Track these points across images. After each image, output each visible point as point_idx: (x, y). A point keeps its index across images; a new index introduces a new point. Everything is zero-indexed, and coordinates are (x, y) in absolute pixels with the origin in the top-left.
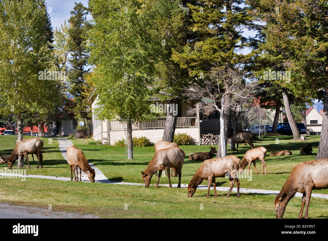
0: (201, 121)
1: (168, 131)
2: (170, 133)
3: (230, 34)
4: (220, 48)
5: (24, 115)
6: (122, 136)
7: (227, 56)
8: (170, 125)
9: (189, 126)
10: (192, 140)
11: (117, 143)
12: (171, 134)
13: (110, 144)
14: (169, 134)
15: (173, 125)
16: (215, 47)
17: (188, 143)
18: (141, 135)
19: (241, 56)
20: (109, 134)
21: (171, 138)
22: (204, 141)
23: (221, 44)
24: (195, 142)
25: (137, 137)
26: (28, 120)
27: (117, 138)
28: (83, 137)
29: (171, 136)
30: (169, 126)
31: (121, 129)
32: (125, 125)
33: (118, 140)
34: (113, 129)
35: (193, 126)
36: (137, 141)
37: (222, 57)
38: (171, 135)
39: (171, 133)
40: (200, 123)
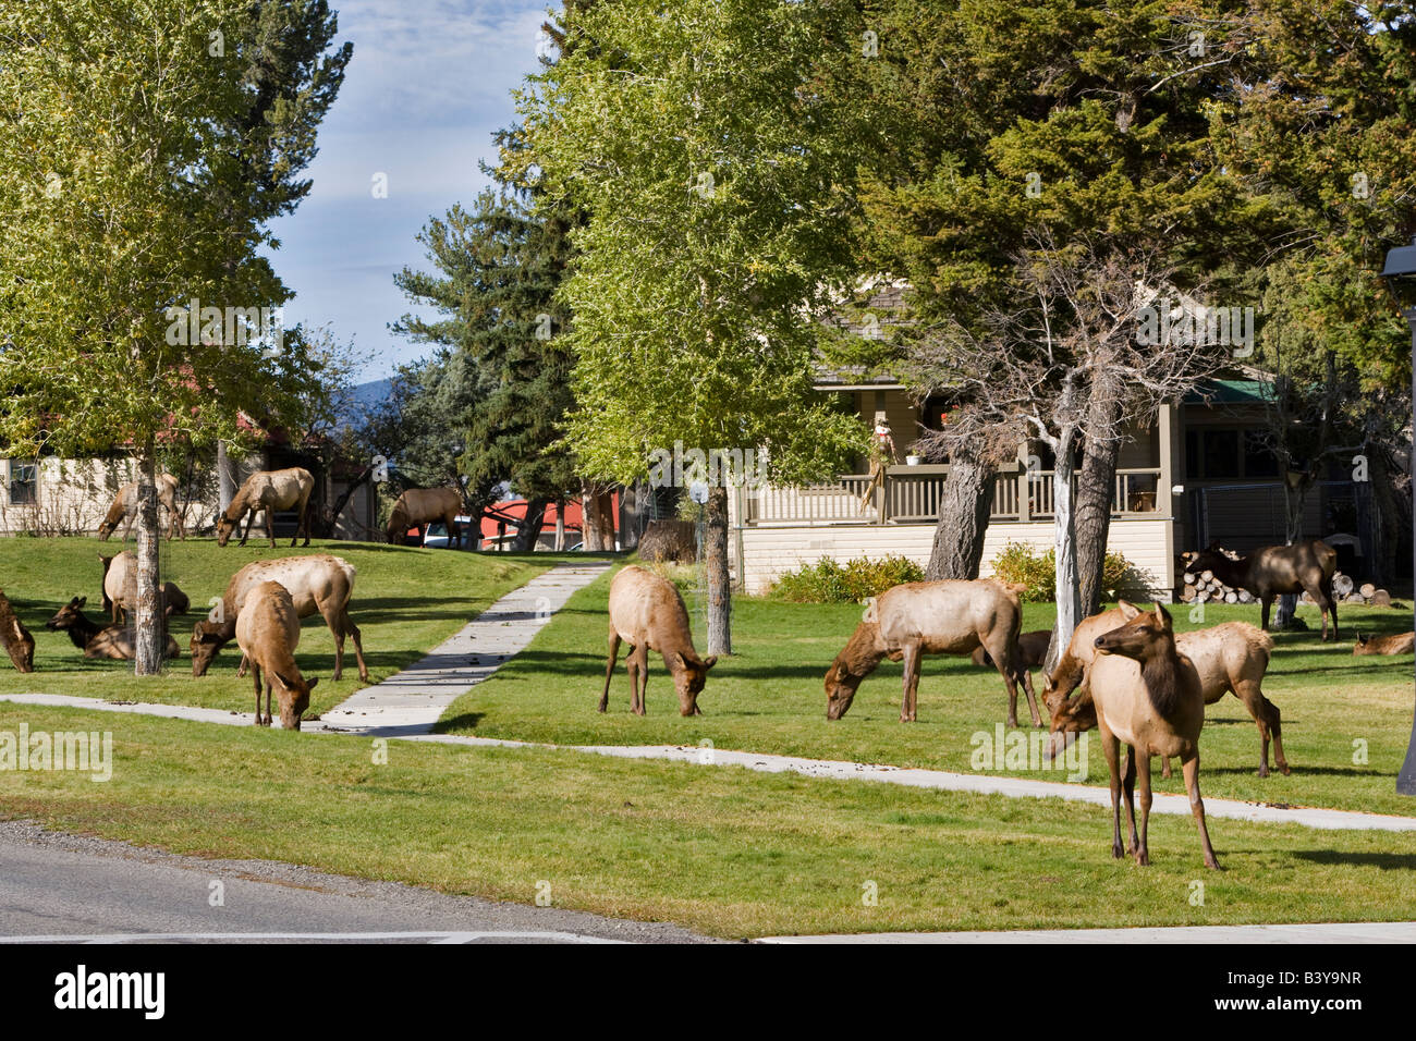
0: (1179, 489)
1: (955, 529)
2: (961, 542)
3: (1123, 100)
4: (1074, 160)
5: (515, 443)
6: (800, 552)
7: (1090, 201)
8: (962, 504)
9: (1123, 509)
10: (1136, 581)
11: (774, 585)
12: (964, 547)
13: (743, 590)
14: (957, 544)
15: (977, 505)
16: (1051, 157)
17: (1111, 592)
18: (890, 551)
19: (1150, 203)
20: (742, 543)
21: (967, 567)
22: (1194, 584)
23: (1074, 144)
24: (1146, 590)
25: (870, 559)
26: (532, 466)
27: (775, 561)
28: (678, 553)
29: (964, 557)
30: (959, 510)
31: (796, 519)
32: (815, 502)
33: (778, 569)
34: (767, 520)
35: (1140, 510)
36: (867, 580)
37: (1069, 204)
38: (967, 550)
39: (966, 540)
40: (1174, 497)
